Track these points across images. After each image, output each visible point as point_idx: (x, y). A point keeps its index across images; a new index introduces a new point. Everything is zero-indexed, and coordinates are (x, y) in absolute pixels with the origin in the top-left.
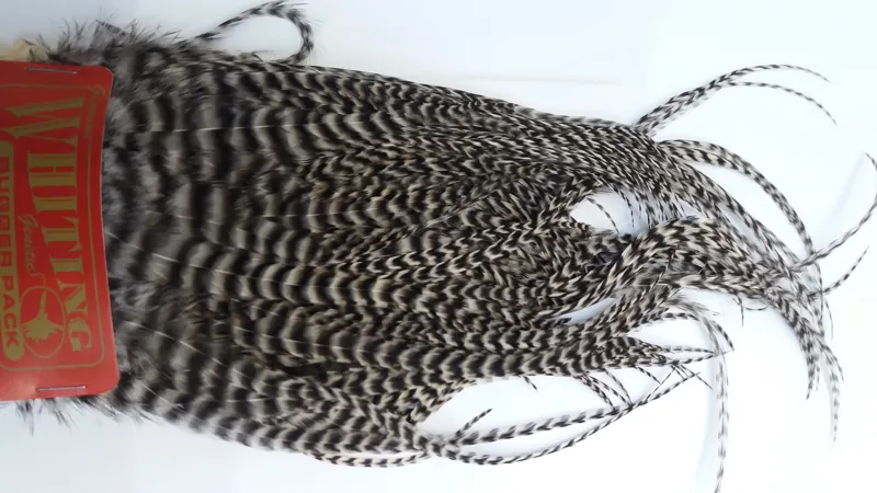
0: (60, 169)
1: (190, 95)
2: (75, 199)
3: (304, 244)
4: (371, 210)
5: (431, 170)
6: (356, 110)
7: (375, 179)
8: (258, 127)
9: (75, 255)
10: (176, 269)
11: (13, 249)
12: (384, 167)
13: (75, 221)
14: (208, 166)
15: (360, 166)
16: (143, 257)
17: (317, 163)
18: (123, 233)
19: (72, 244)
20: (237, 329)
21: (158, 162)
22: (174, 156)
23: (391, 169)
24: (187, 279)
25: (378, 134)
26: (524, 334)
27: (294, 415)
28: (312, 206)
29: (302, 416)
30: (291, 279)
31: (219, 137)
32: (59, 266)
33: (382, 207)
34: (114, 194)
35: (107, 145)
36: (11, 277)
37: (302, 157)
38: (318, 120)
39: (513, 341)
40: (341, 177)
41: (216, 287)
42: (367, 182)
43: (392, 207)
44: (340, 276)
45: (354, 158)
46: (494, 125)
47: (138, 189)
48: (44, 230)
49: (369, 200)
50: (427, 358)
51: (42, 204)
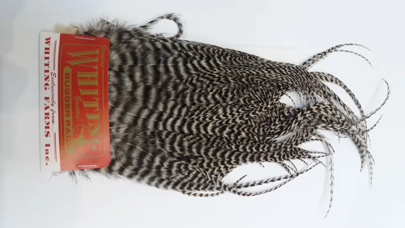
0: (91, 78)
1: (143, 51)
2: (97, 90)
3: (184, 110)
4: (209, 97)
5: (231, 82)
6: (204, 58)
7: (211, 85)
8: (170, 64)
9: (96, 112)
10: (136, 119)
11: (71, 110)
12: (213, 81)
13: (97, 99)
14: (151, 79)
15: (205, 80)
16: (123, 114)
17: (190, 79)
18: (116, 104)
19: (95, 108)
20: (158, 142)
21: (132, 77)
22: (138, 75)
23: (216, 81)
24: (140, 122)
25: (212, 68)
26: (262, 146)
27: (177, 176)
28: (188, 95)
29: (181, 176)
30: (178, 123)
31: (155, 68)
32: (89, 117)
33: (213, 96)
34: (113, 89)
35: (110, 70)
36: (69, 121)
37: (185, 76)
38: (191, 62)
39: (257, 148)
40: (199, 84)
41: (151, 126)
42: (208, 86)
43: (217, 96)
44: (196, 123)
45: (203, 77)
46: (252, 65)
47: (123, 87)
48: (84, 102)
49: (209, 93)
50: (227, 155)
51: (83, 92)
